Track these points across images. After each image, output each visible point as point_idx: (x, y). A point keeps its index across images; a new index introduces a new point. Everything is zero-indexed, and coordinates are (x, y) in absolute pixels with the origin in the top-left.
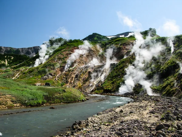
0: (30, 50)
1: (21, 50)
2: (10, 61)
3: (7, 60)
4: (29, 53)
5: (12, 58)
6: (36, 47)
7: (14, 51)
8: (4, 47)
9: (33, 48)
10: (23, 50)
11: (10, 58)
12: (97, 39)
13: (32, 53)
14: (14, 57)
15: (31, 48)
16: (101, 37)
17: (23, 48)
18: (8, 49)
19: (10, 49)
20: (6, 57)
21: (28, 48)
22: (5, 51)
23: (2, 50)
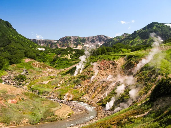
0: (94, 39)
1: (87, 39)
2: (72, 55)
3: (70, 54)
4: (94, 41)
5: (74, 53)
6: (100, 35)
7: (81, 40)
8: (73, 37)
9: (97, 36)
10: (89, 39)
11: (72, 53)
12: (156, 28)
13: (97, 41)
14: (75, 51)
15: (96, 37)
16: (160, 25)
17: (88, 37)
18: (76, 38)
19: (78, 38)
20: (69, 51)
21: (93, 37)
22: (73, 40)
23: (71, 39)
